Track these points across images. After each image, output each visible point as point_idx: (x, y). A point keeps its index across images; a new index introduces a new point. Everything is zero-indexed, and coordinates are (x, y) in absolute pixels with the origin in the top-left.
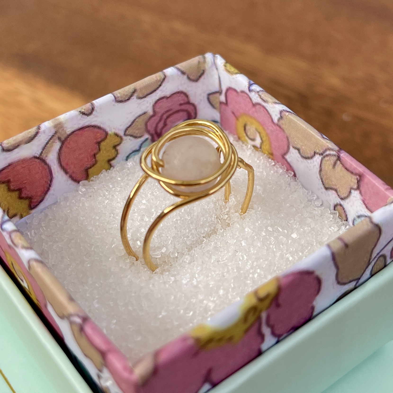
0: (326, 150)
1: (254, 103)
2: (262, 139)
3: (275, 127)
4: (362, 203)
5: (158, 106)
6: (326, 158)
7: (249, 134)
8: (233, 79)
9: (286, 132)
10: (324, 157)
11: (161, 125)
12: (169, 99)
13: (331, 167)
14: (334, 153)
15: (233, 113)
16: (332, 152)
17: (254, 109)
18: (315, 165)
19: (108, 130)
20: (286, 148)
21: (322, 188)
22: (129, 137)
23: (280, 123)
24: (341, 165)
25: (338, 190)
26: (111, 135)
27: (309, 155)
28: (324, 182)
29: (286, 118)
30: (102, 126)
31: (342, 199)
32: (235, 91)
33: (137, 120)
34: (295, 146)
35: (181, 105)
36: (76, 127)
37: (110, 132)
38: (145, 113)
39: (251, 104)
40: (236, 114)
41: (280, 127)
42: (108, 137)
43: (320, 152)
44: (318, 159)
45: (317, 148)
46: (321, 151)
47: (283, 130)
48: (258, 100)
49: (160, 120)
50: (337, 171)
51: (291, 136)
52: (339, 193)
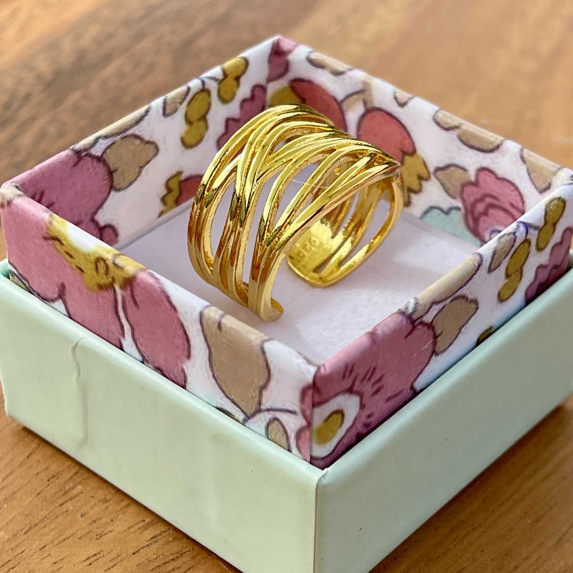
5: (484, 177)
11: (480, 207)
12: (499, 182)
19: (418, 146)
22: (438, 183)
26: (418, 157)
30: (412, 134)
33: (452, 168)
35: (512, 205)
36: (384, 106)
37: (419, 152)
38: (464, 169)
42: (415, 156)
49: (481, 200)
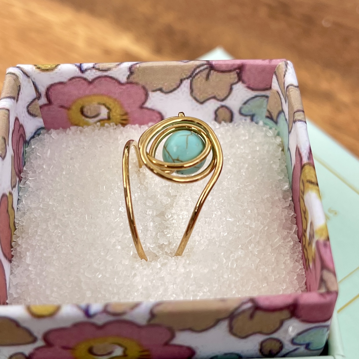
0: (195, 70)
1: (90, 80)
2: (108, 108)
3: (124, 87)
4: (246, 89)
6: (196, 77)
7: (89, 114)
8: (56, 73)
9: (140, 83)
10: (194, 77)
13: (204, 80)
14: (205, 66)
15: (62, 107)
16: (202, 68)
17: (91, 87)
18: (184, 91)
20: (143, 97)
21: (196, 106)
23: (131, 79)
24: (215, 73)
25: (217, 96)
27: (175, 87)
28: (198, 98)
29: (138, 70)
31: (223, 100)
32: (61, 83)
34: (155, 89)
39: (86, 83)
40: (66, 105)
41: (131, 83)
43: (187, 76)
44: (186, 83)
45: (183, 74)
46: (189, 74)
47: (137, 84)
48: (96, 75)
50: (211, 81)
51: (148, 83)
52: (218, 98)
